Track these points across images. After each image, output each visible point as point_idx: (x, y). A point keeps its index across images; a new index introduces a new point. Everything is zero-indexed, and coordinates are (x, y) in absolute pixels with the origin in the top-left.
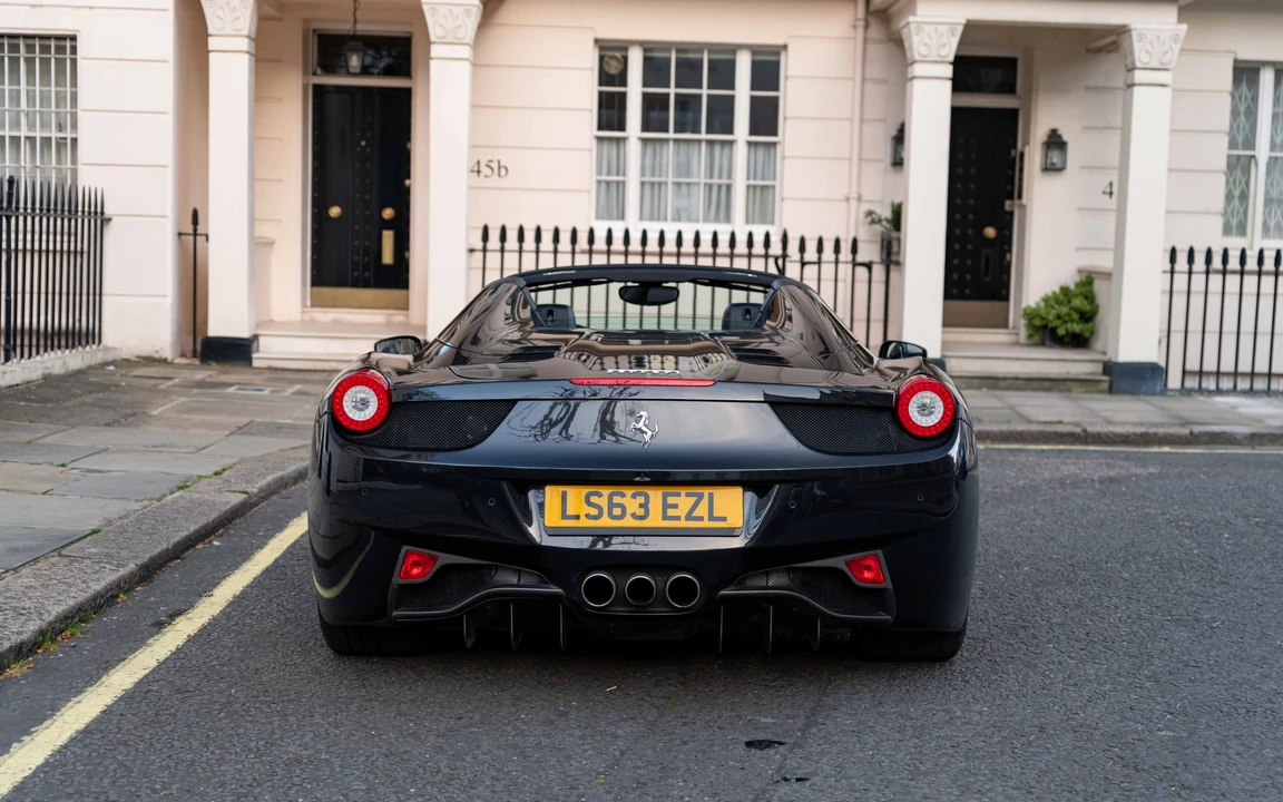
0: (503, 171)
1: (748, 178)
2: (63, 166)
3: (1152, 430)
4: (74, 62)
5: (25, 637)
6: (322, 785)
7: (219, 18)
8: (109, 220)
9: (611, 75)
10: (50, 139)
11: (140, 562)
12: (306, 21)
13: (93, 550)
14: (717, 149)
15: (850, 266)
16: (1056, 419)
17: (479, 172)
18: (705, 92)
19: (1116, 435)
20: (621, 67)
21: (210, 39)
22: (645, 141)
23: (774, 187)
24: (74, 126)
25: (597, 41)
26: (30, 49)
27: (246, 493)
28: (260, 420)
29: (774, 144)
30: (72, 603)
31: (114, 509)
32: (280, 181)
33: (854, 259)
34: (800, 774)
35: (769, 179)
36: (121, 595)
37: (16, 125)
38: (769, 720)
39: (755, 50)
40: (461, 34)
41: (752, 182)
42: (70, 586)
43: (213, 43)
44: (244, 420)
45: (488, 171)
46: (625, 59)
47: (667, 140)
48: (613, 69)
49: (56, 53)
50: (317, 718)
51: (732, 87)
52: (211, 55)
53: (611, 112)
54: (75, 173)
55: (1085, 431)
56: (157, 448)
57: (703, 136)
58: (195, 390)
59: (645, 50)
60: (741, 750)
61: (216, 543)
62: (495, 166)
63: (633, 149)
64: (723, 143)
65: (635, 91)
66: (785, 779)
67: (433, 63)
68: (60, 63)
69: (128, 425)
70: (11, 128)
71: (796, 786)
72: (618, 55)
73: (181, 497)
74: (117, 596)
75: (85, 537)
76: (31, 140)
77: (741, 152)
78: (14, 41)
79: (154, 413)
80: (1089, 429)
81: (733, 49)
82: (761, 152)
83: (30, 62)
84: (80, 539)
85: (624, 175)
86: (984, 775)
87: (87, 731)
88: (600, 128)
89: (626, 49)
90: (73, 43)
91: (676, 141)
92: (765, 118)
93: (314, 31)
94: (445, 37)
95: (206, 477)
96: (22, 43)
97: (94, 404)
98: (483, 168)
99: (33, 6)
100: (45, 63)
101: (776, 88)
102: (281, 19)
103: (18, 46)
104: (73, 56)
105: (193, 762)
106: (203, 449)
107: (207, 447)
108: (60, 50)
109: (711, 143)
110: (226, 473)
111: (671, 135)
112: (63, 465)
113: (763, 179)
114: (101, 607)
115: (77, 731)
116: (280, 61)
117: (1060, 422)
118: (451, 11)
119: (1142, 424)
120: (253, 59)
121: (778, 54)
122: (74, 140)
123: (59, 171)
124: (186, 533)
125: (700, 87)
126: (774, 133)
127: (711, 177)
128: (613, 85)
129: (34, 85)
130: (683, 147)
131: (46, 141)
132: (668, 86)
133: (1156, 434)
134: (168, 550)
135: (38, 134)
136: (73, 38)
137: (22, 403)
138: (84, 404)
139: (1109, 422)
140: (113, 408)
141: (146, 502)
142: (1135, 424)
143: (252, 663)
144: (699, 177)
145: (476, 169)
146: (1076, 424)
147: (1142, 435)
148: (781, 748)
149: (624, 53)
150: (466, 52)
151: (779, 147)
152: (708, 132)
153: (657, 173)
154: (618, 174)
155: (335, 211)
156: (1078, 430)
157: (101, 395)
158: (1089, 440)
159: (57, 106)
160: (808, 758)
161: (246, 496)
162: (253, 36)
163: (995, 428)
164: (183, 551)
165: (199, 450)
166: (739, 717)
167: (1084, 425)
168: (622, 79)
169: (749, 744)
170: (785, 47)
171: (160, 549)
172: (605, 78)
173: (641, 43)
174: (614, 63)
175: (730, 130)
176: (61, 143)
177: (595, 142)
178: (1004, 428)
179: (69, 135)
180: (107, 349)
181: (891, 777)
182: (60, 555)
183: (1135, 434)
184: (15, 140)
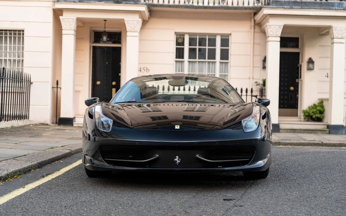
0: (148, 71)
1: (220, 73)
2: (19, 68)
3: (342, 142)
4: (23, 38)
5: (2, 175)
6: (92, 206)
7: (66, 25)
8: (32, 83)
9: (180, 43)
10: (15, 60)
11: (38, 162)
12: (91, 27)
13: (24, 159)
14: (211, 64)
15: (250, 97)
16: (314, 140)
17: (141, 71)
18: (207, 47)
19: (332, 144)
20: (182, 41)
22: (189, 62)
23: (227, 75)
24: (23, 56)
25: (175, 33)
26: (10, 34)
27: (71, 150)
28: (76, 137)
29: (228, 63)
30: (17, 169)
31: (31, 152)
32: (83, 74)
33: (252, 95)
34: (240, 205)
35: (226, 73)
36: (32, 170)
37: (6, 56)
38: (230, 195)
39: (222, 35)
40: (136, 29)
41: (221, 74)
42: (17, 165)
43: (63, 32)
44: (71, 137)
45: (143, 71)
46: (184, 38)
47: (196, 62)
48: (180, 41)
49: (18, 35)
50: (91, 193)
51: (215, 46)
52: (63, 36)
53: (180, 54)
54: (22, 69)
55: (322, 143)
56: (45, 142)
57: (207, 60)
58: (56, 131)
59: (190, 35)
60: (222, 201)
61: (61, 161)
62: (145, 69)
63: (186, 64)
64: (213, 62)
65: (186, 47)
66: (236, 206)
67: (127, 38)
68: (19, 38)
69: (36, 137)
70: (4, 57)
71: (239, 207)
72: (182, 37)
73: (51, 150)
74: (31, 170)
75: (22, 156)
76: (10, 60)
77: (218, 65)
78: (6, 32)
79: (44, 135)
80: (323, 142)
81: (215, 35)
82: (224, 65)
83: (10, 38)
84: (21, 156)
85: (183, 72)
86: (298, 205)
87: (21, 196)
88: (176, 58)
89: (184, 35)
90: (23, 32)
91: (199, 62)
92: (225, 55)
93: (93, 31)
94: (131, 30)
95: (59, 147)
96: (8, 32)
97: (26, 133)
98: (142, 70)
99: (12, 21)
100: (15, 38)
101: (228, 46)
102: (83, 27)
103: (7, 33)
104: (23, 36)
105: (53, 202)
106: (58, 142)
107: (59, 142)
108: (19, 34)
109: (209, 62)
110: (65, 147)
111: (197, 60)
112: (16, 144)
113: (224, 73)
114: (26, 172)
115: (17, 196)
116: (83, 39)
117: (315, 140)
118: (133, 22)
119: (339, 141)
120: (75, 37)
121: (228, 36)
122: (23, 60)
123: (18, 69)
124: (52, 157)
125: (206, 46)
126: (227, 59)
127: (209, 72)
128: (180, 45)
129: (11, 44)
130: (201, 63)
131: (14, 60)
132: (196, 46)
133: (344, 144)
134: (47, 160)
135: (12, 58)
137: (5, 132)
138: (23, 133)
139: (329, 140)
140: (32, 134)
141: (41, 151)
142: (337, 141)
143: (71, 183)
144: (205, 72)
145: (140, 70)
146: (319, 141)
147: (340, 144)
148: (234, 200)
149: (183, 37)
150: (137, 34)
151: (229, 64)
152: (208, 59)
153: (193, 71)
154: (182, 71)
155: (98, 83)
156: (320, 142)
157: (28, 131)
158: (324, 145)
159: (18, 50)
160: (243, 202)
161: (70, 151)
162: (75, 30)
163: (295, 142)
164: (51, 162)
165: (57, 142)
166: (221, 194)
167: (322, 141)
168: (183, 44)
169: (224, 200)
170: (230, 34)
171: (44, 160)
172: (178, 43)
173: (189, 34)
174: (180, 39)
175: (215, 59)
176: (19, 61)
177: (175, 63)
178: (298, 142)
179: (21, 59)
180: (30, 121)
181: (269, 206)
182: (14, 159)
183: (338, 144)
184: (5, 60)
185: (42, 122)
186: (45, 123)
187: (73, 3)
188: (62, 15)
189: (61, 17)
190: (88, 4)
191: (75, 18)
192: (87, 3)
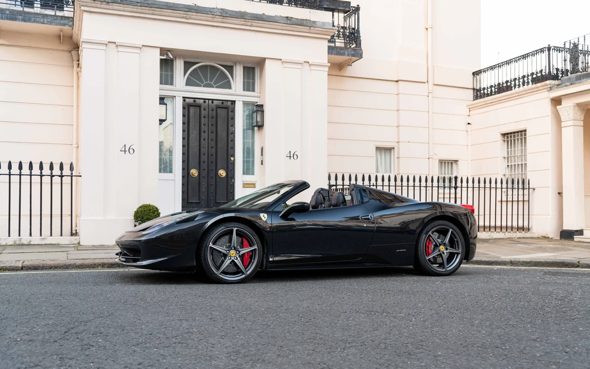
7: (564, 115)
8: (534, 189)
21: (562, 123)
24: (526, 160)
26: (518, 136)
37: (515, 161)
43: (563, 124)
52: (563, 128)
83: (518, 140)
99: (516, 122)
100: (521, 139)
108: (525, 135)
120: (583, 128)
135: (520, 163)
136: (525, 131)
162: (583, 119)
180: (533, 233)
184: (515, 165)
185: (544, 236)
186: (547, 236)
187: (565, 88)
188: (561, 104)
189: (558, 107)
190: (581, 84)
191: (572, 105)
192: (579, 83)
